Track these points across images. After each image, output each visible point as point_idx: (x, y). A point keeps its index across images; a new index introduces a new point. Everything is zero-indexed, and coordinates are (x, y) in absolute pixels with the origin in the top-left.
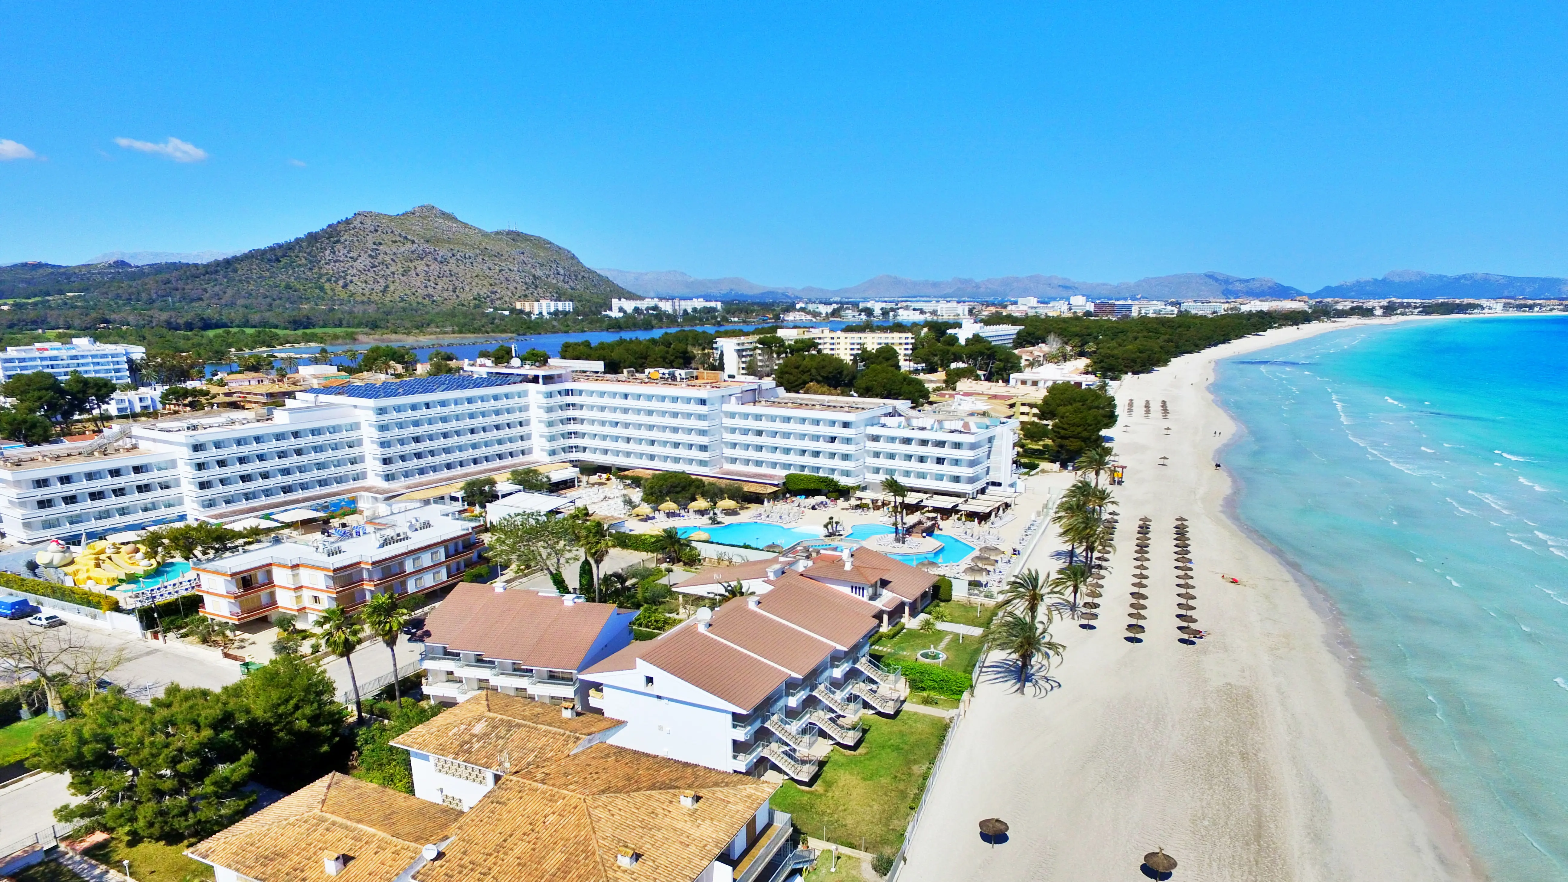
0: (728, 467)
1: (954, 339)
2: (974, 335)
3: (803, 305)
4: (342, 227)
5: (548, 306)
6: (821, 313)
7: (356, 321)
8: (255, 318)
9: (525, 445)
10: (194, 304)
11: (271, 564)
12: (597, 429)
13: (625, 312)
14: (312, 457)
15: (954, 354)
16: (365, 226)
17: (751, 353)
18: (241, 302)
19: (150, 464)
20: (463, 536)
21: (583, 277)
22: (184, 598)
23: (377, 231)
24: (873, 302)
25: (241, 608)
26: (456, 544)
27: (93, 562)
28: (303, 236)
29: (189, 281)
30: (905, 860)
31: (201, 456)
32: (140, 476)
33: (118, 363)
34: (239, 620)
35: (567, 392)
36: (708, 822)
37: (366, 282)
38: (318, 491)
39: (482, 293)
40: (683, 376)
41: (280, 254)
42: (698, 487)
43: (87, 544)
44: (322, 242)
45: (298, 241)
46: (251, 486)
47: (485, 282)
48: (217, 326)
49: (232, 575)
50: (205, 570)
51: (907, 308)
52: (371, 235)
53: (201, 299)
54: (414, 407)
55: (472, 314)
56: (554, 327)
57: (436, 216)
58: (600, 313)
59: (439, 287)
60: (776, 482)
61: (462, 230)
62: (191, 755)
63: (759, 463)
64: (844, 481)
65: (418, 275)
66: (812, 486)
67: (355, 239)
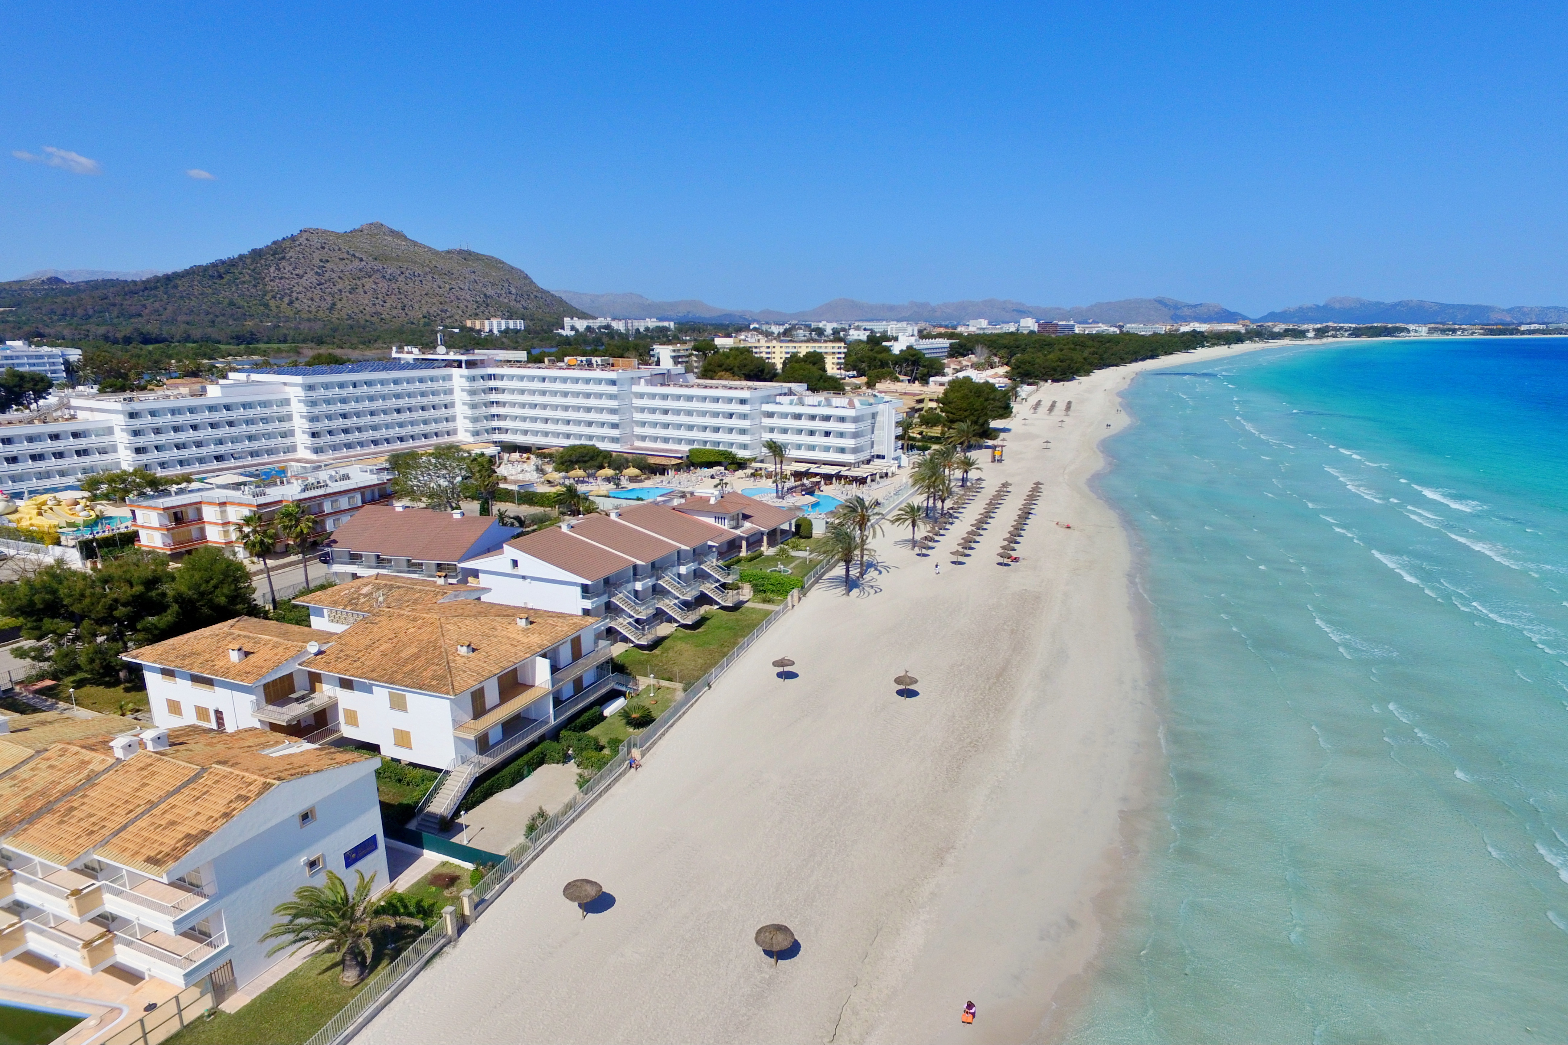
0: (638, 444)
1: (888, 349)
2: (908, 347)
3: (757, 326)
4: (287, 244)
5: (499, 324)
6: (773, 333)
7: (301, 337)
8: (197, 333)
9: (450, 426)
10: (133, 320)
11: (200, 503)
12: (517, 411)
13: (577, 331)
14: (243, 429)
15: (881, 361)
16: (312, 243)
17: (687, 359)
18: (182, 318)
19: (88, 430)
20: (378, 485)
21: (536, 297)
22: (121, 534)
23: (323, 248)
24: (825, 322)
25: (173, 539)
26: (373, 492)
27: (36, 511)
28: (246, 253)
29: (127, 297)
30: (710, 687)
31: (137, 423)
32: (78, 441)
33: (54, 364)
34: (171, 549)
35: (490, 377)
36: (536, 635)
37: (312, 300)
38: (249, 461)
39: (432, 312)
40: (599, 363)
41: (222, 271)
42: (605, 457)
43: (30, 498)
44: (266, 259)
45: (241, 257)
46: (185, 454)
47: (435, 301)
48: (157, 341)
49: (165, 509)
50: (140, 507)
51: (858, 328)
52: (317, 252)
53: (140, 315)
54: (341, 385)
55: (420, 331)
56: (503, 343)
57: (384, 234)
58: (552, 331)
59: (388, 305)
60: (680, 455)
61: (411, 248)
62: (125, 605)
63: (666, 440)
64: (742, 454)
65: (365, 293)
66: (712, 459)
67: (301, 256)
